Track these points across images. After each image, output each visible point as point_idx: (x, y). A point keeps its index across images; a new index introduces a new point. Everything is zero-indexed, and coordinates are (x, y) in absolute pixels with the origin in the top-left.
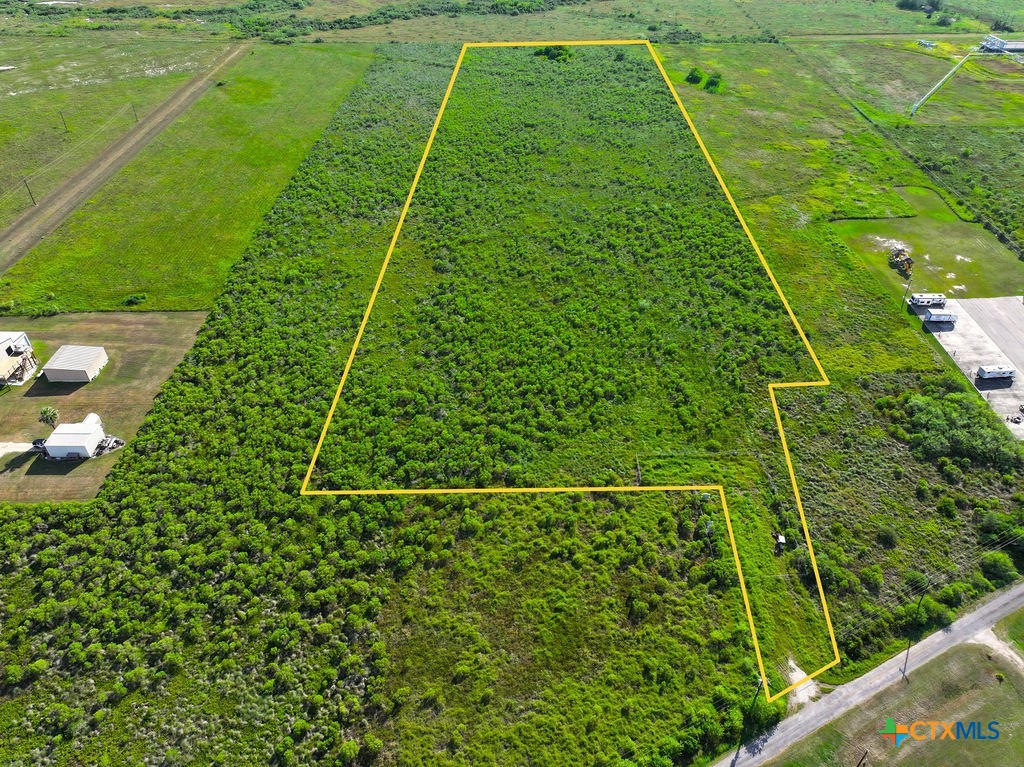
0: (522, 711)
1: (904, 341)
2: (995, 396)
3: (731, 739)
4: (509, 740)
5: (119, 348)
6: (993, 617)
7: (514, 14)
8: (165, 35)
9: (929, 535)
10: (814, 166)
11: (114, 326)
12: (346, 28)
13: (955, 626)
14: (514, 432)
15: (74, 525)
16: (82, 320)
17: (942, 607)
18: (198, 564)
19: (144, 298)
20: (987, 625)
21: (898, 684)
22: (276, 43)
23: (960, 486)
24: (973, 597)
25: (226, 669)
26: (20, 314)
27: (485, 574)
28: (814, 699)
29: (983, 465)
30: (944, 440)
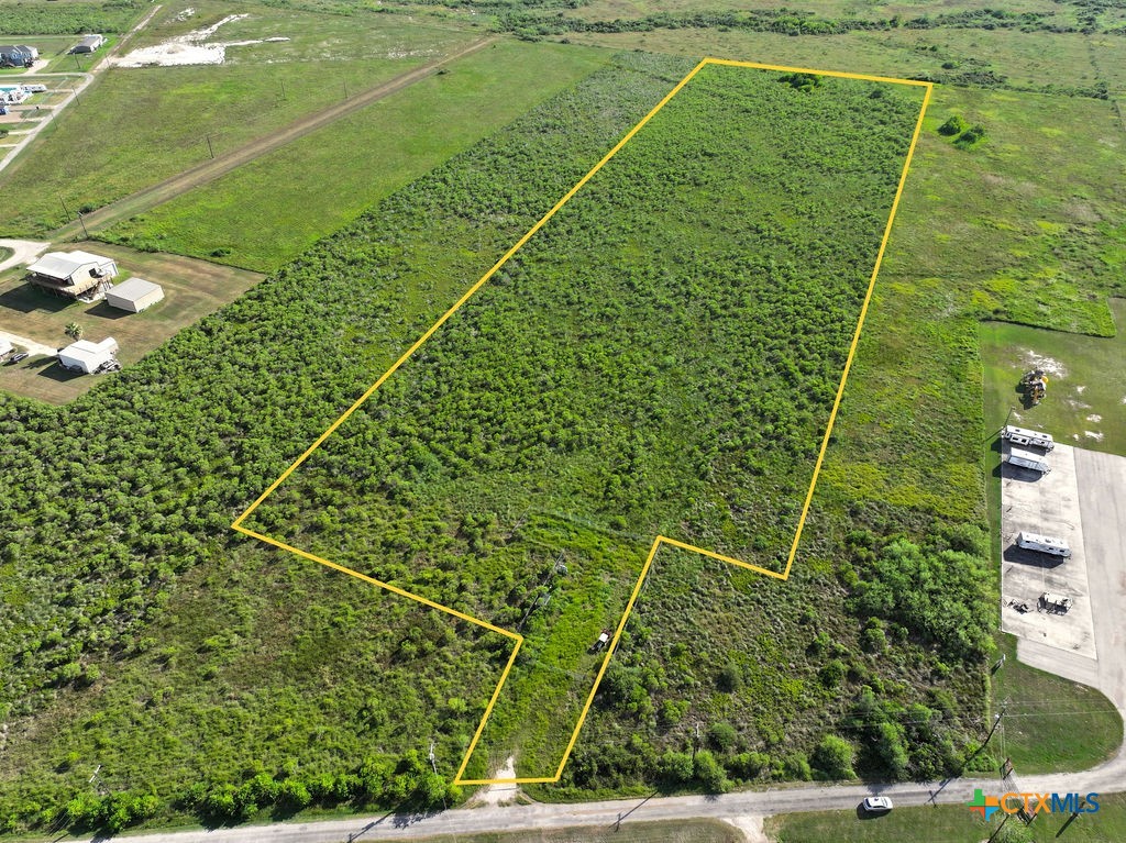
0: (230, 698)
1: (951, 479)
2: (1018, 572)
3: (388, 803)
4: (199, 717)
5: (179, 291)
6: (776, 806)
7: (795, 34)
8: (433, 23)
9: (782, 695)
10: (1019, 253)
11: (190, 271)
12: (602, 31)
13: (724, 799)
14: (435, 452)
15: (33, 422)
16: (170, 261)
17: (721, 772)
18: (89, 481)
19: (228, 253)
20: (764, 811)
21: (603, 827)
22: (525, 39)
23: (872, 657)
24: (774, 777)
25: (44, 572)
26: (133, 246)
27: (299, 569)
28: (501, 804)
29: (927, 644)
30: (890, 598)
